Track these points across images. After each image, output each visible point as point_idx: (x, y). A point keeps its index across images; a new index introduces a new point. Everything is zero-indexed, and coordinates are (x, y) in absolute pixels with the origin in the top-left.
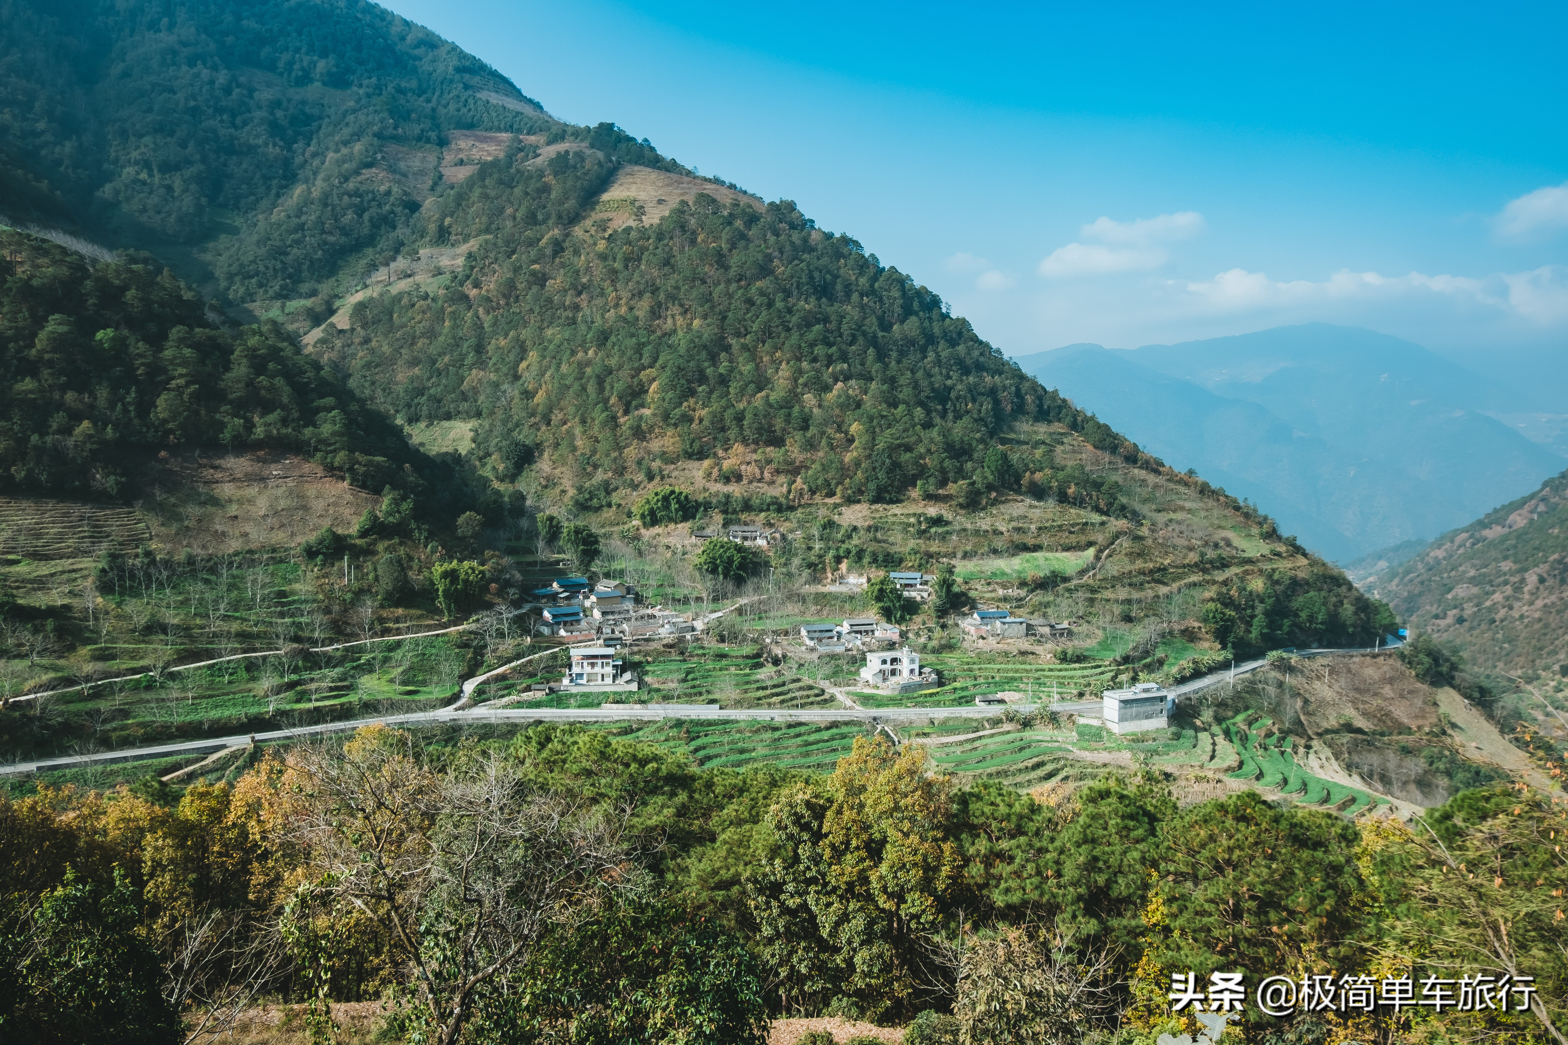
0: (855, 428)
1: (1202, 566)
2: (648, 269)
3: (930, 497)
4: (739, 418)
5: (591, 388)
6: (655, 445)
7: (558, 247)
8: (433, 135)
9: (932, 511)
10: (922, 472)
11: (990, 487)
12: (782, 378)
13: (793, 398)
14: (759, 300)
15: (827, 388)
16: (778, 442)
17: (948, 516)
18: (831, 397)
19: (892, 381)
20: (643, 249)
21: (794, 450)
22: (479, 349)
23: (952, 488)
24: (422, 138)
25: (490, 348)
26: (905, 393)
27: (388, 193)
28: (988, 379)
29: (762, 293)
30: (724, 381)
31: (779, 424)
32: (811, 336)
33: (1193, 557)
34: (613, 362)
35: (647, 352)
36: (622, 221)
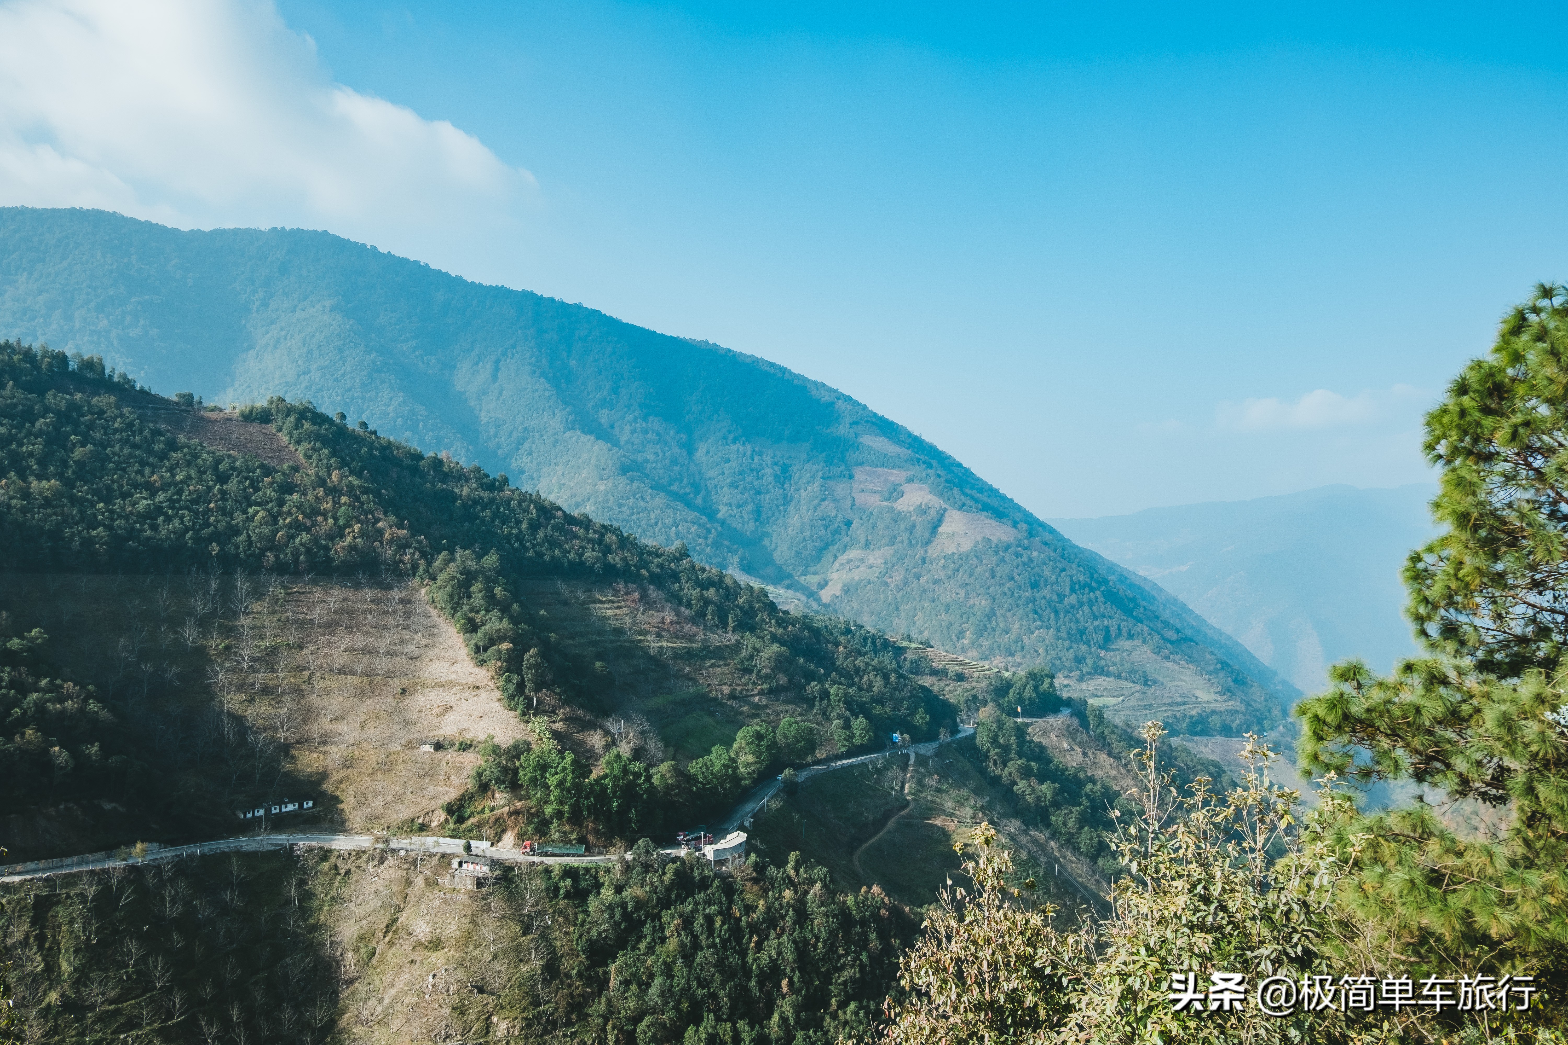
0: (1041, 651)
1: (1170, 705)
2: (962, 576)
3: (1065, 677)
4: (999, 646)
5: (945, 631)
6: (969, 654)
7: (924, 561)
8: (847, 473)
9: (1066, 682)
10: (1064, 667)
11: (1089, 673)
12: (1015, 628)
13: (1019, 639)
14: (1008, 593)
15: (1033, 633)
16: (1012, 655)
17: (1071, 683)
18: (1033, 637)
19: (1058, 630)
20: (961, 566)
21: (1018, 658)
22: (897, 609)
23: (1073, 674)
24: (842, 475)
25: (901, 608)
26: (1063, 634)
27: (836, 516)
28: (1106, 622)
29: (1010, 590)
30: (994, 630)
31: (1013, 647)
32: (1027, 610)
33: (1166, 701)
34: (952, 621)
35: (965, 616)
36: (951, 549)
